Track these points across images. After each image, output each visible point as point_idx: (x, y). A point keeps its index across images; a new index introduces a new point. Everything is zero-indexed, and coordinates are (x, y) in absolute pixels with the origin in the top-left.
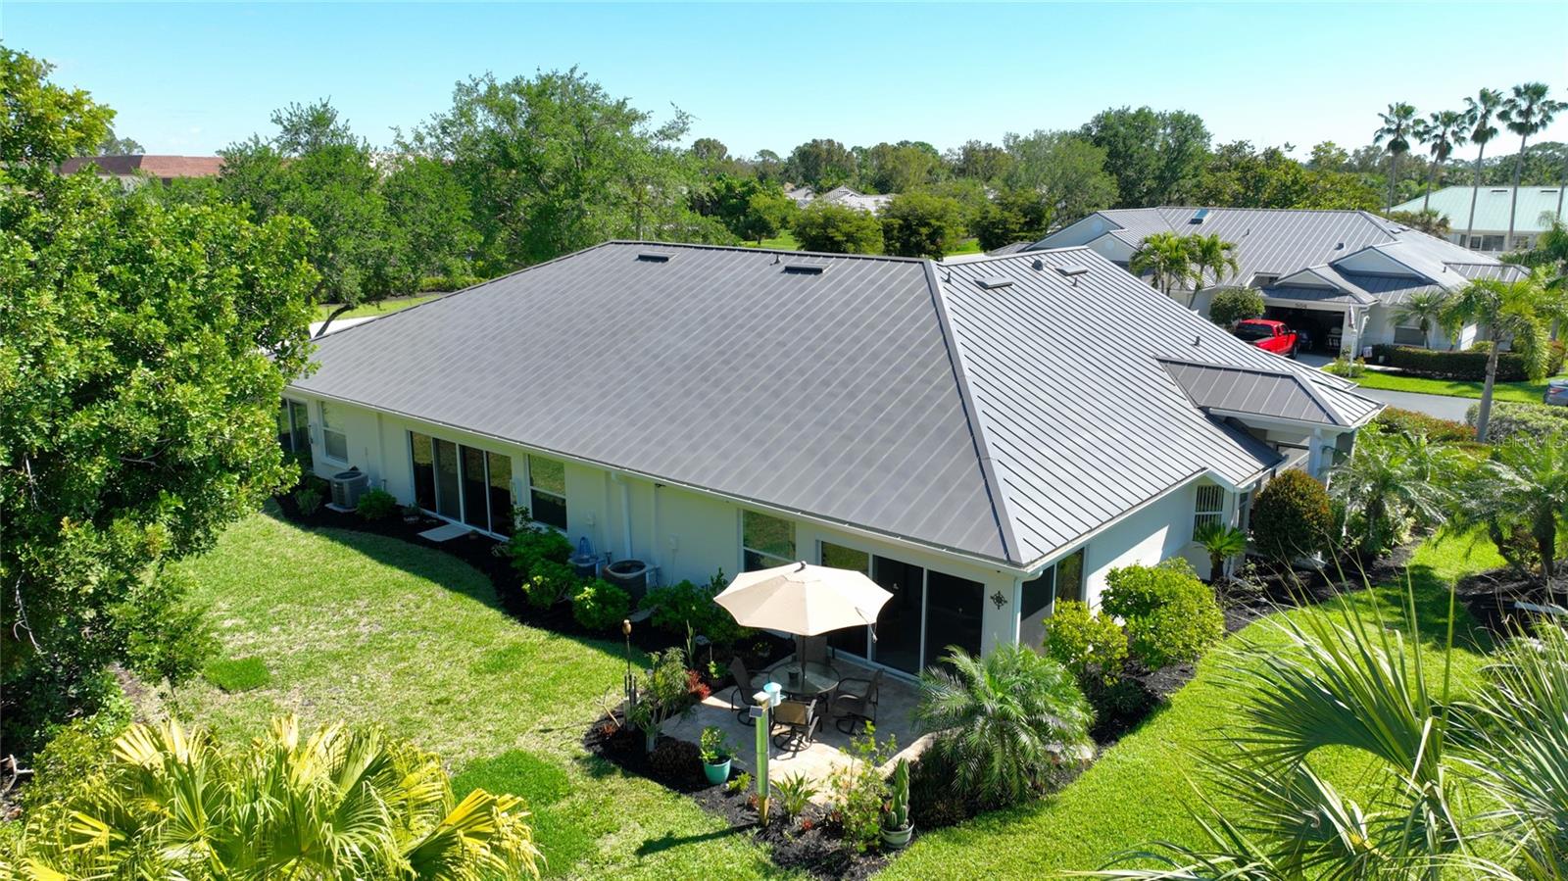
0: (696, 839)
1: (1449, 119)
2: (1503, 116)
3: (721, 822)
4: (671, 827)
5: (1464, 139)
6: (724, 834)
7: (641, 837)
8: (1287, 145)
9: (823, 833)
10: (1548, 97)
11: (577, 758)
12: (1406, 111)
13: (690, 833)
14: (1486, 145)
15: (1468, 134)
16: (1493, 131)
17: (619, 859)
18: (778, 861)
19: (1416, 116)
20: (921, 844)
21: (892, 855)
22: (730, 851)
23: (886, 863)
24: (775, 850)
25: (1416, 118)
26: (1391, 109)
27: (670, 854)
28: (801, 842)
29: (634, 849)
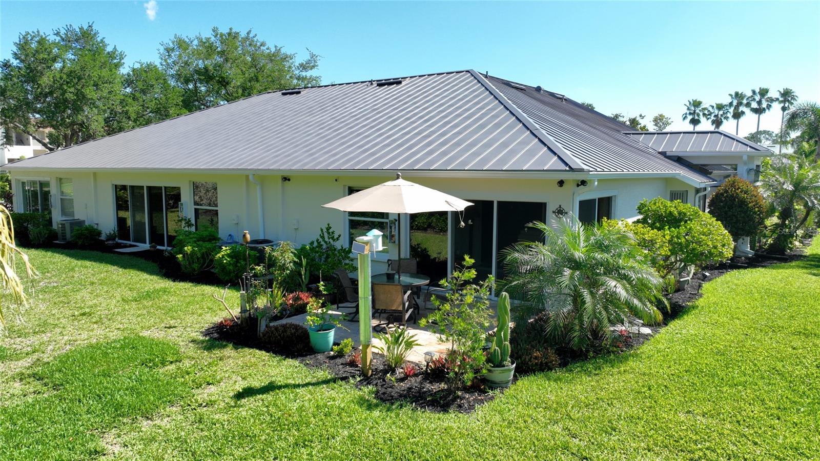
0: (298, 386)
1: (720, 107)
2: (748, 105)
3: (322, 374)
4: (273, 379)
5: (728, 117)
6: (326, 382)
7: (240, 386)
8: (641, 116)
9: (425, 379)
10: (769, 95)
11: (193, 341)
12: (697, 104)
13: (291, 382)
14: (740, 120)
15: (730, 115)
16: (743, 113)
17: (215, 401)
18: (381, 399)
19: (703, 106)
20: (524, 383)
21: (497, 391)
22: (333, 393)
23: (492, 398)
24: (377, 392)
25: (703, 107)
26: (690, 103)
27: (269, 397)
28: (404, 385)
29: (232, 394)
